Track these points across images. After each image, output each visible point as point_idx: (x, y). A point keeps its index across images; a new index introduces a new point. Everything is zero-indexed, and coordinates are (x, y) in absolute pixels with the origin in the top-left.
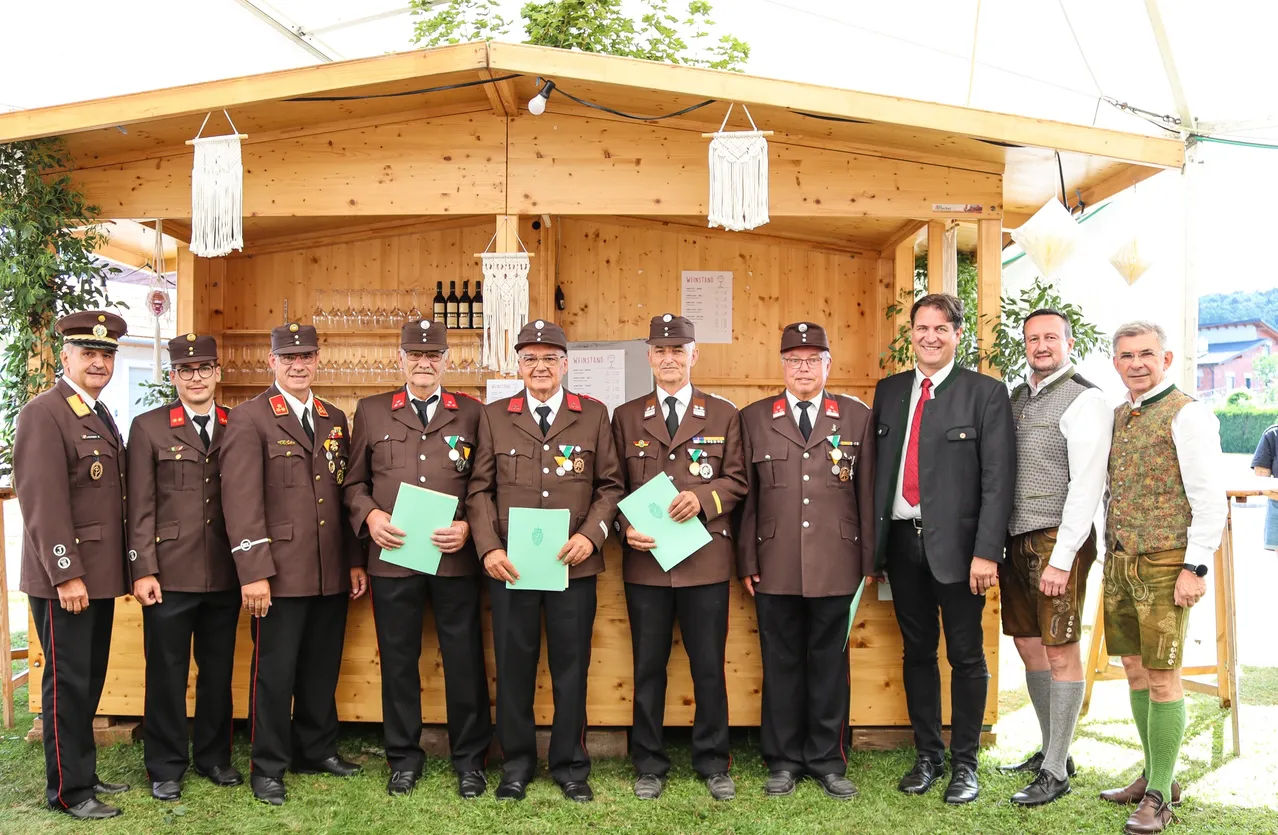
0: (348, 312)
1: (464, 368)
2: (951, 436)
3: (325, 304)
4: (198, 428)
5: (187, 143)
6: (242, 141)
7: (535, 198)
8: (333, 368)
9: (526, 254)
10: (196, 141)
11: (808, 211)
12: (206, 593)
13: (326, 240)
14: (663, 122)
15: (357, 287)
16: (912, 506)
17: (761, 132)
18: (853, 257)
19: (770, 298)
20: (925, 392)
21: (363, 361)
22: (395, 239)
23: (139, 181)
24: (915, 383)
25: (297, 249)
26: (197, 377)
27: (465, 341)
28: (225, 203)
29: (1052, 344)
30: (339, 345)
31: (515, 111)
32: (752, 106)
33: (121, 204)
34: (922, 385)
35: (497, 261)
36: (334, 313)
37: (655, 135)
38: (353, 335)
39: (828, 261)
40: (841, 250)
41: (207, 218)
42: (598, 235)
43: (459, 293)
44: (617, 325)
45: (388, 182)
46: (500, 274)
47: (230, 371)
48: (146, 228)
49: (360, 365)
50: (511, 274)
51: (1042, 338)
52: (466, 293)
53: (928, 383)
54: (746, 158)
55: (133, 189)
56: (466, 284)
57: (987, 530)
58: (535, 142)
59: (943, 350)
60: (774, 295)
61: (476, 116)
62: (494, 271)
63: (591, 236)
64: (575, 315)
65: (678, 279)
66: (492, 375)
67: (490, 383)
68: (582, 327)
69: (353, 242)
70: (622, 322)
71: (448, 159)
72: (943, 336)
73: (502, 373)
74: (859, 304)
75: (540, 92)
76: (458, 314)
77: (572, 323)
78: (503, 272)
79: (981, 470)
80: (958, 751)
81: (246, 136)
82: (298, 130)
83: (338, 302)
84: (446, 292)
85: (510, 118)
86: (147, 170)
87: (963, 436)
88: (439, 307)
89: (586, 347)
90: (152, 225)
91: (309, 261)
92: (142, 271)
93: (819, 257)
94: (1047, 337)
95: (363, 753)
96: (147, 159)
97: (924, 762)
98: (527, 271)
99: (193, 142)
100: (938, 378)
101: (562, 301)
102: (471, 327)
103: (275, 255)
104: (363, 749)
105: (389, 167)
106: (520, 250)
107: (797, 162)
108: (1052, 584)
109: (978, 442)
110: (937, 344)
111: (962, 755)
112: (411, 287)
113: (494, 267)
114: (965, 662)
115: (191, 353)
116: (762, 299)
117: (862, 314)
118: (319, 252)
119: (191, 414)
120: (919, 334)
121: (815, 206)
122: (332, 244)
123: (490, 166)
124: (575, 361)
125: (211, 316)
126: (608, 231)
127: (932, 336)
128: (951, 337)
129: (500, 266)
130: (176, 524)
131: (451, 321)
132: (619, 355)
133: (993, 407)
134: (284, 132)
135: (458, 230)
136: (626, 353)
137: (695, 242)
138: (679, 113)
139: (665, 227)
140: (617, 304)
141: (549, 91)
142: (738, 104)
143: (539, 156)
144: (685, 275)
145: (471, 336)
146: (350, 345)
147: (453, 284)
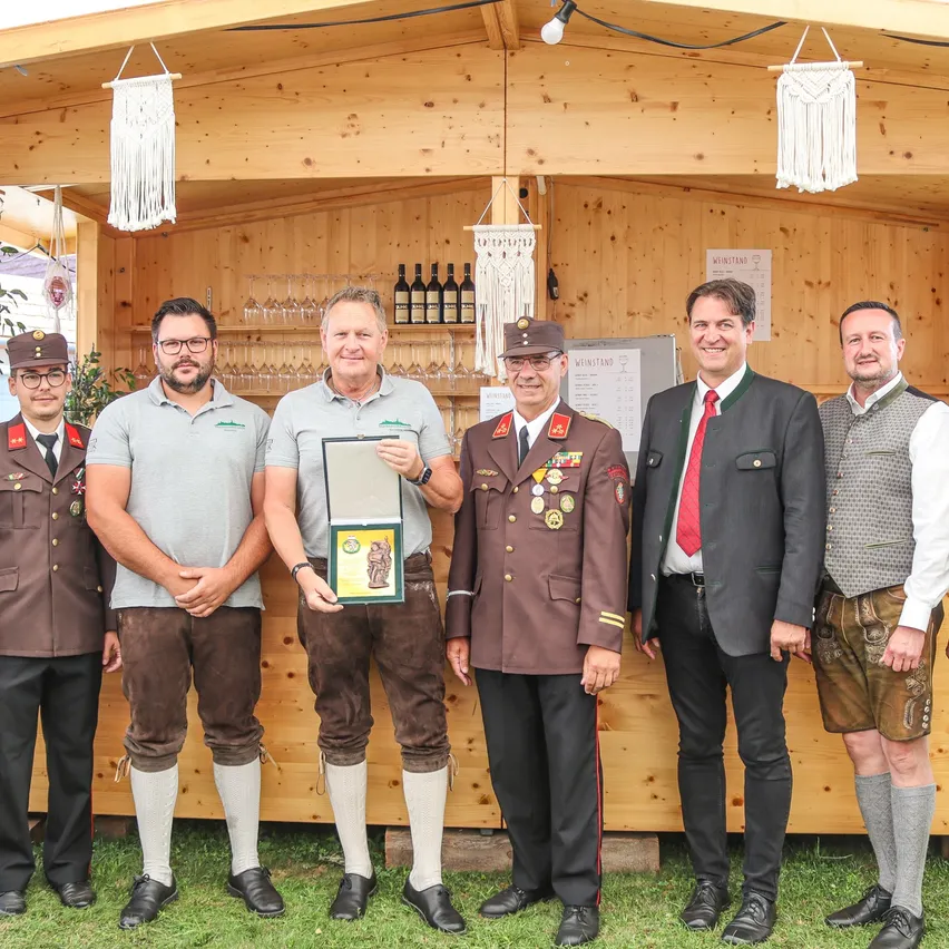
0: (289, 303)
1: (433, 373)
2: (741, 463)
3: (259, 292)
4: (43, 451)
5: (105, 85)
6: (174, 82)
7: (541, 154)
8: (269, 373)
9: (531, 226)
10: (115, 83)
11: (897, 167)
12: (53, 659)
13: (259, 214)
14: (706, 54)
15: (298, 272)
16: (690, 555)
17: (847, 64)
18: (926, 230)
19: (820, 283)
20: (709, 409)
21: (306, 364)
22: (346, 211)
23: (40, 138)
24: (696, 397)
25: (224, 225)
26: (45, 385)
27: (434, 338)
28: (152, 162)
29: (878, 346)
30: (276, 344)
31: (517, 42)
32: (834, 30)
33: (16, 166)
34: (706, 399)
35: (492, 236)
36: (270, 304)
37: (696, 71)
38: (294, 332)
39: (893, 236)
40: (911, 221)
41: (129, 182)
42: (600, 205)
43: (426, 280)
44: (625, 319)
45: (353, 135)
46: (498, 251)
47: (141, 377)
48: (42, 199)
49: (302, 370)
50: (512, 251)
51: (865, 337)
52: (435, 279)
53: (713, 397)
54: (825, 97)
55: (31, 148)
56: (435, 267)
57: (795, 584)
58: (542, 82)
59: (729, 351)
60: (825, 280)
61: (465, 50)
62: (489, 248)
63: (592, 206)
64: (572, 305)
65: (702, 259)
66: (487, 381)
67: (484, 391)
68: (579, 322)
69: (289, 215)
70: (630, 314)
71: (429, 105)
72: (728, 334)
73: (500, 379)
74: (934, 290)
75: (557, 15)
76: (426, 306)
77: (568, 316)
78: (500, 249)
79: (782, 508)
80: (753, 875)
81: (179, 76)
82: (240, 70)
83: (276, 292)
84: (410, 278)
85: (508, 52)
86: (48, 124)
87: (757, 463)
88: (401, 297)
89: (591, 346)
90: (49, 195)
91: (239, 241)
92: (33, 254)
93: (882, 231)
94: (872, 336)
95: (321, 863)
96: (49, 109)
97: (704, 888)
98: (532, 248)
99: (112, 84)
100: (725, 389)
101: (555, 289)
102: (442, 321)
103: (197, 233)
104: (321, 857)
105: (354, 115)
106: (523, 220)
107: (881, 105)
108: (903, 656)
109: (778, 471)
110: (721, 345)
111: (757, 880)
112: (365, 272)
113: (490, 243)
114: (760, 759)
115: (38, 355)
116: (809, 284)
117: (938, 302)
118: (250, 229)
119: (35, 433)
120: (697, 333)
121: (906, 161)
122: (266, 219)
123: (484, 113)
124: (578, 364)
125: (116, 310)
126: (614, 199)
127: (713, 333)
128: (738, 334)
129: (497, 243)
130: (14, 572)
131: (417, 314)
132: (634, 355)
133: (796, 426)
134: (218, 74)
135: (424, 199)
136: (642, 354)
137: (723, 213)
138: (729, 43)
139: (686, 193)
140: (625, 292)
141: (568, 13)
142: (816, 27)
143: (547, 100)
144: (711, 254)
145: (441, 332)
146: (291, 345)
147: (418, 267)
